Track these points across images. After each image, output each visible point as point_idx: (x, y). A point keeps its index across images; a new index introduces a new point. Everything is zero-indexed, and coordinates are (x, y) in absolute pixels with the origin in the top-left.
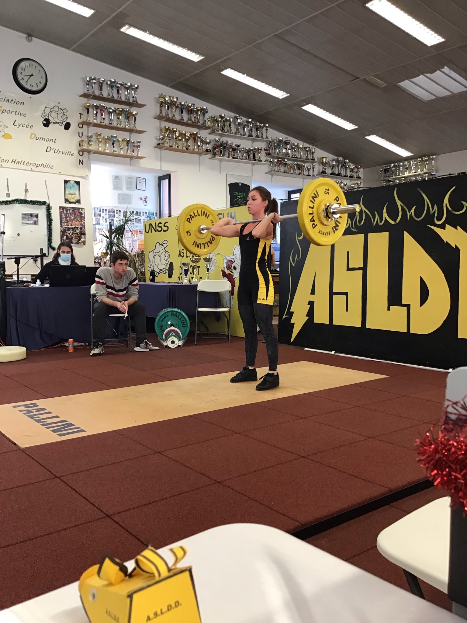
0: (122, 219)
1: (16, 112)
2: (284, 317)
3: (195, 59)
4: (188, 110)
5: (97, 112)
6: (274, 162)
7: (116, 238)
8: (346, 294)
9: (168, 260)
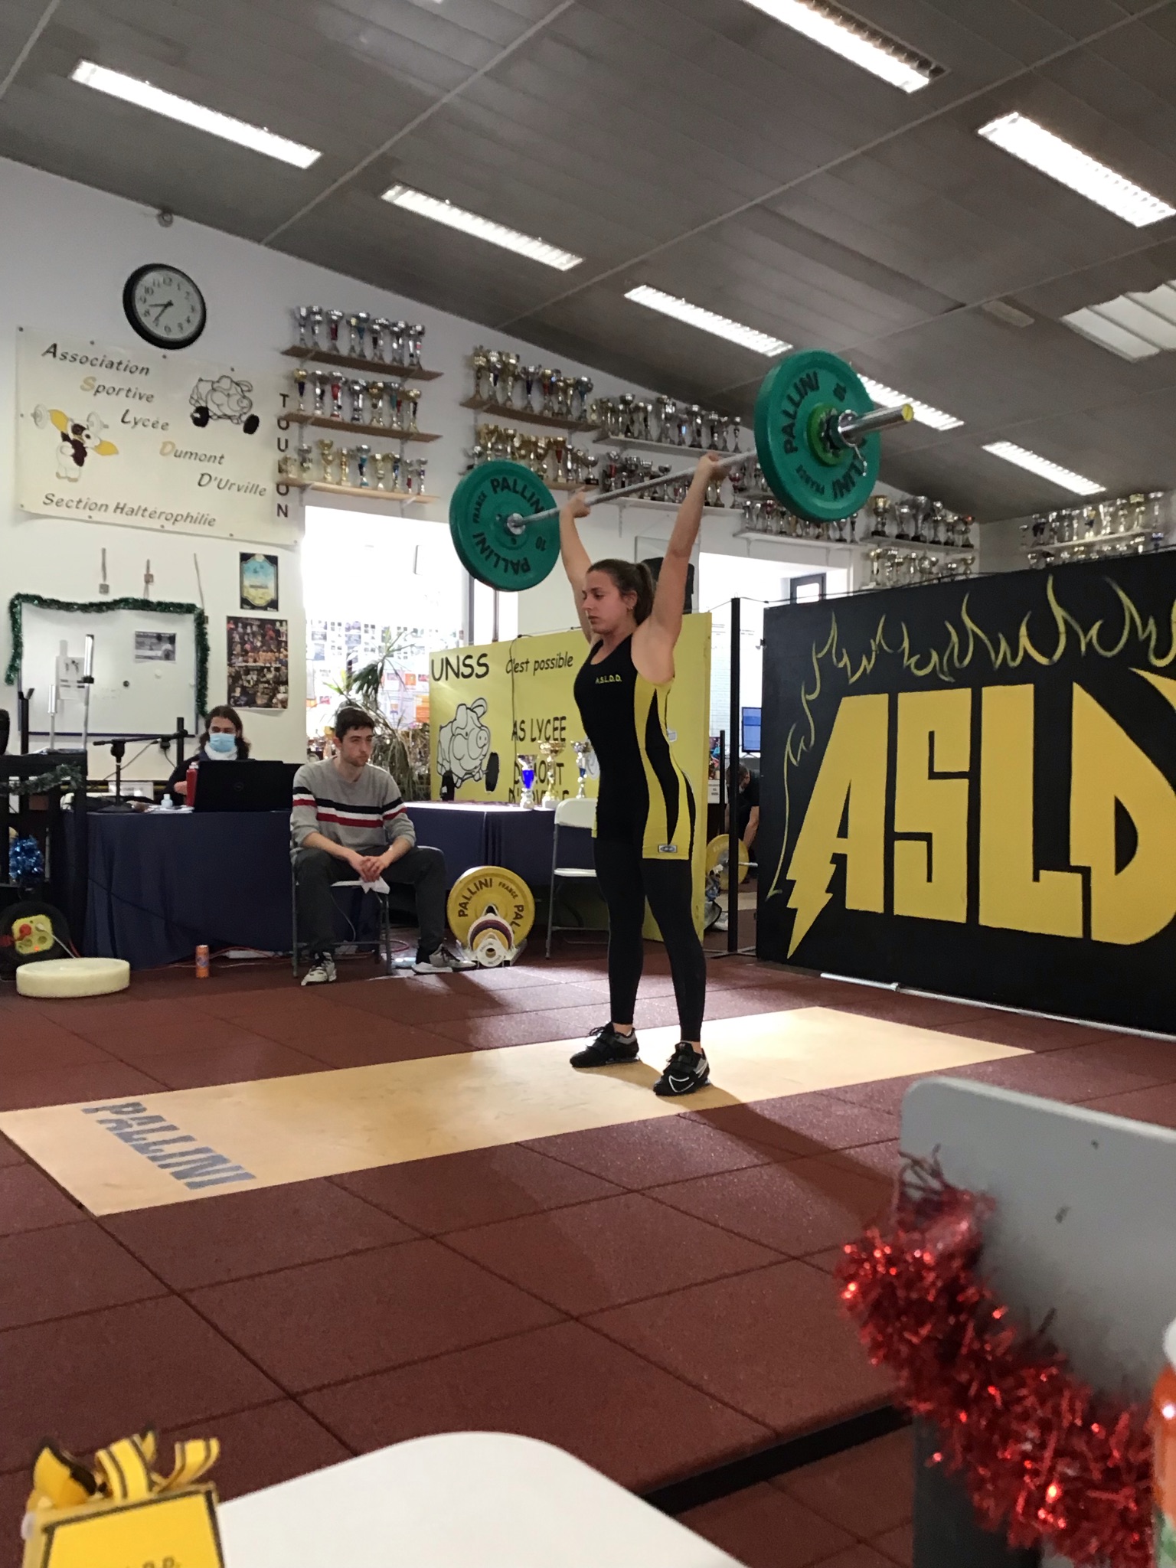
0: (380, 647)
1: (129, 390)
2: (771, 892)
3: (564, 265)
4: (544, 386)
5: (323, 392)
6: (753, 508)
7: (360, 692)
8: (927, 837)
9: (485, 748)
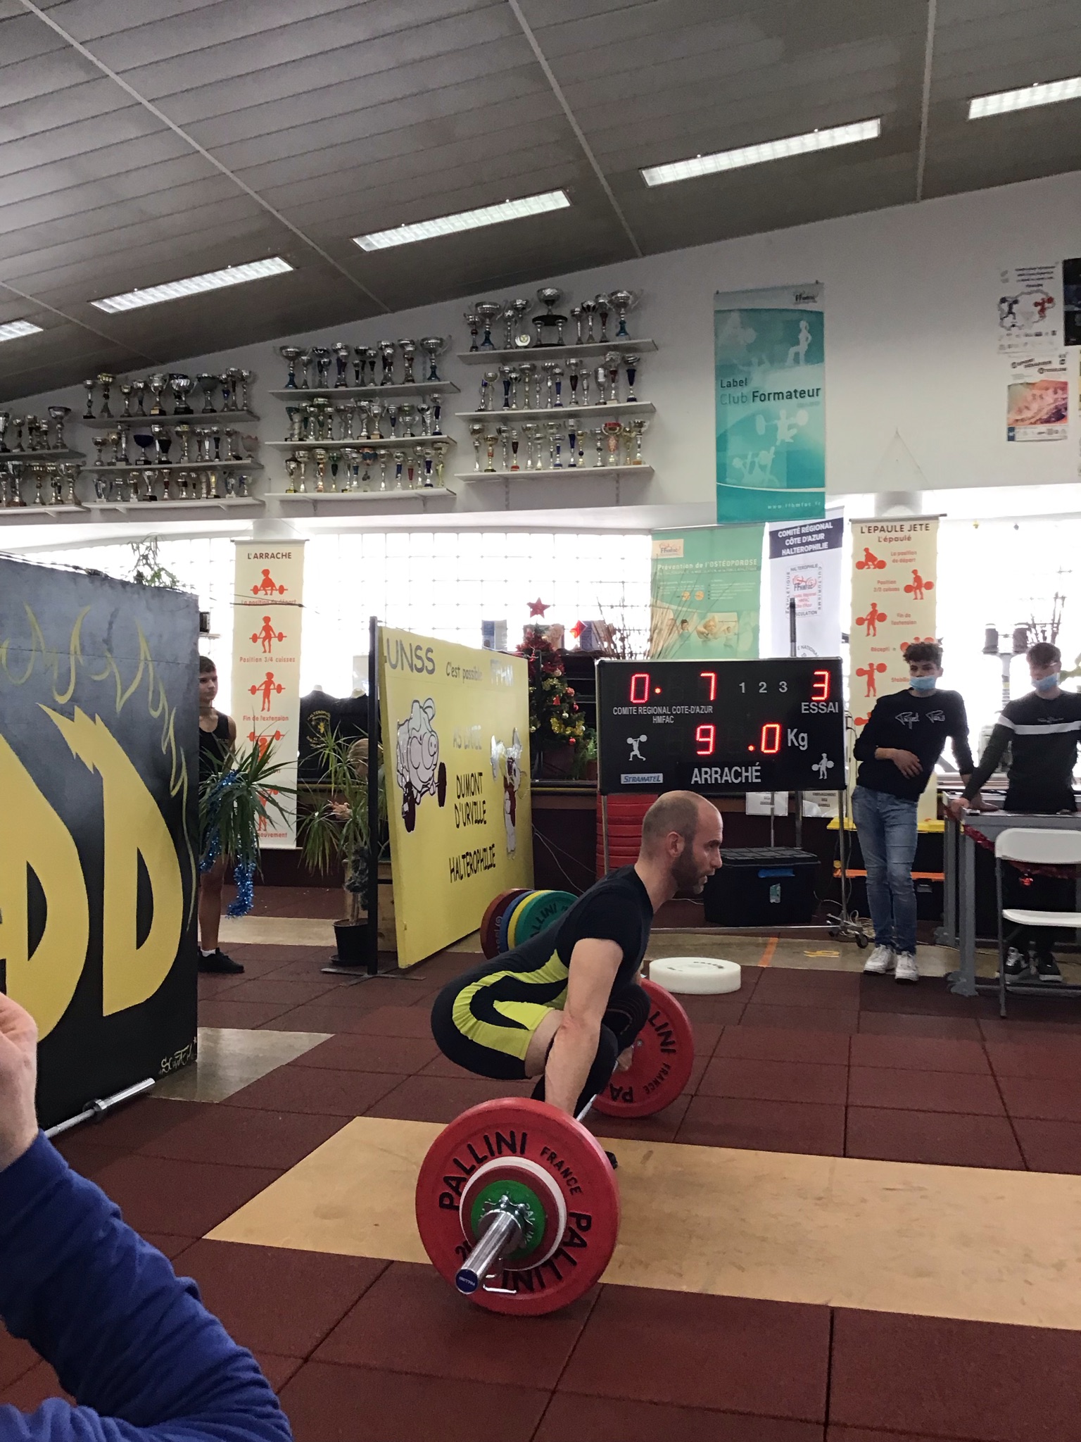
9: (436, 756)
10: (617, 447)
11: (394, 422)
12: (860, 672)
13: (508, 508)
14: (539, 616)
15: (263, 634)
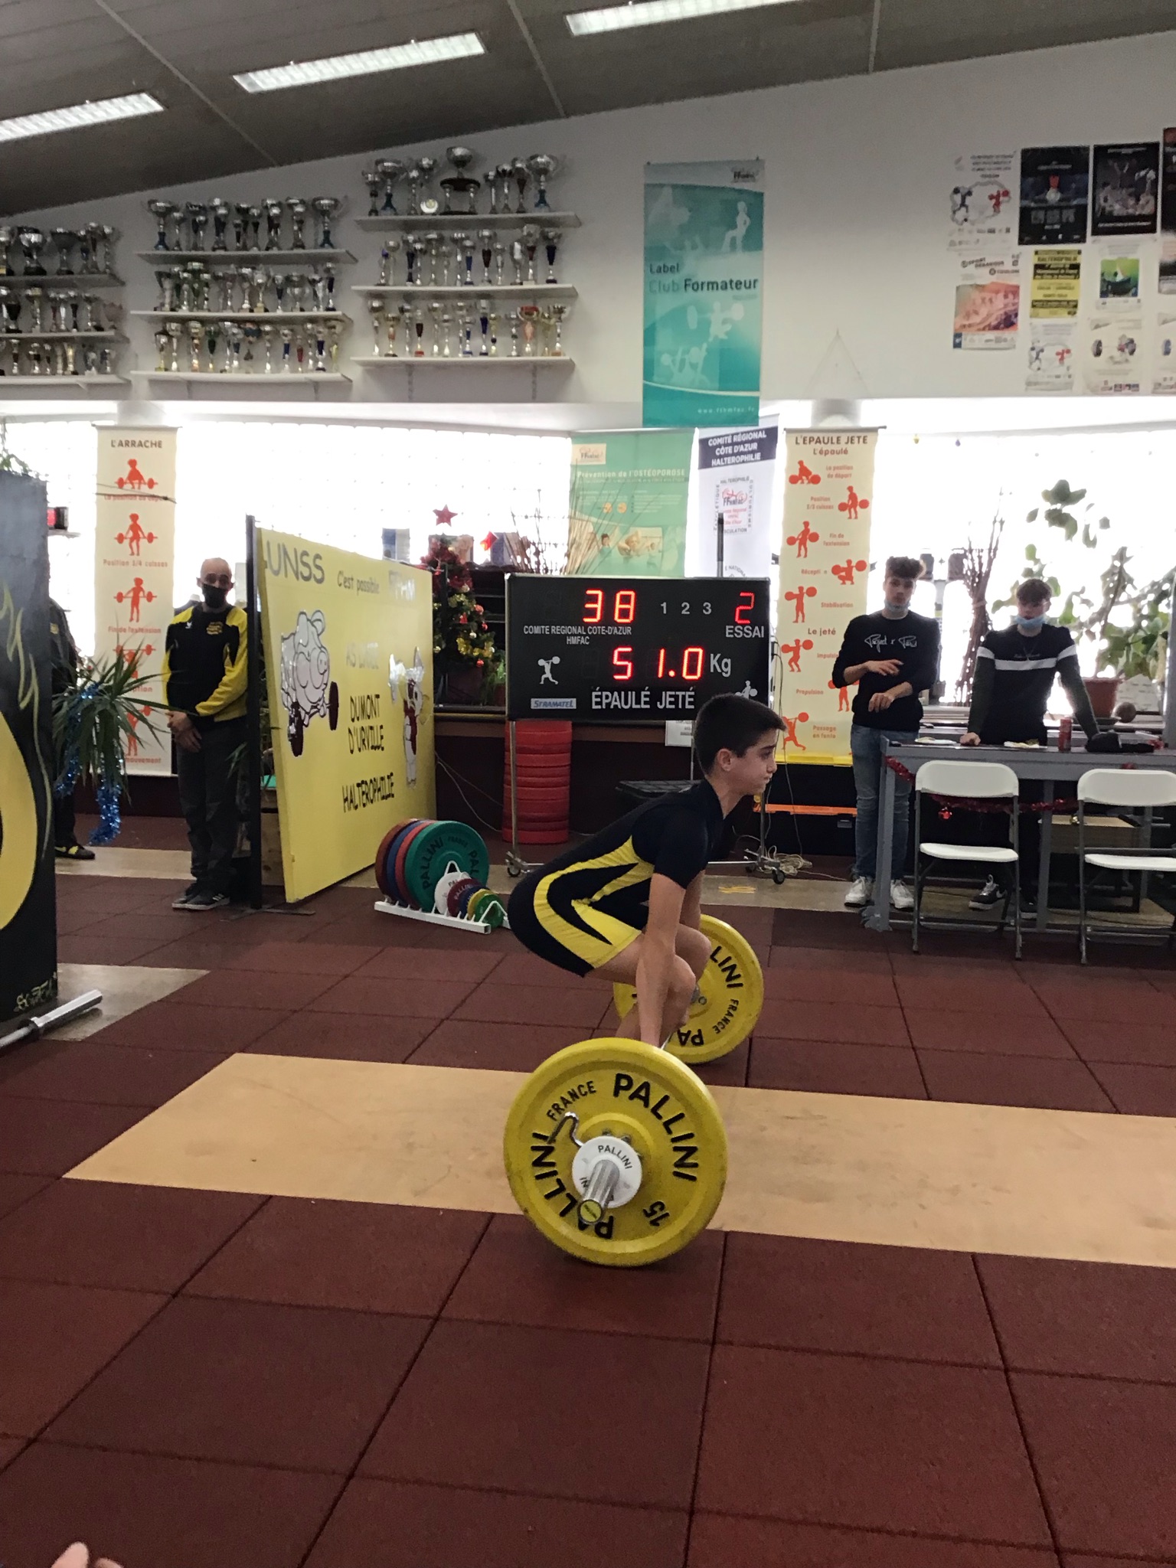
9: (326, 674)
10: (534, 335)
11: (281, 293)
12: (789, 596)
13: (411, 399)
14: (446, 524)
15: (131, 534)
